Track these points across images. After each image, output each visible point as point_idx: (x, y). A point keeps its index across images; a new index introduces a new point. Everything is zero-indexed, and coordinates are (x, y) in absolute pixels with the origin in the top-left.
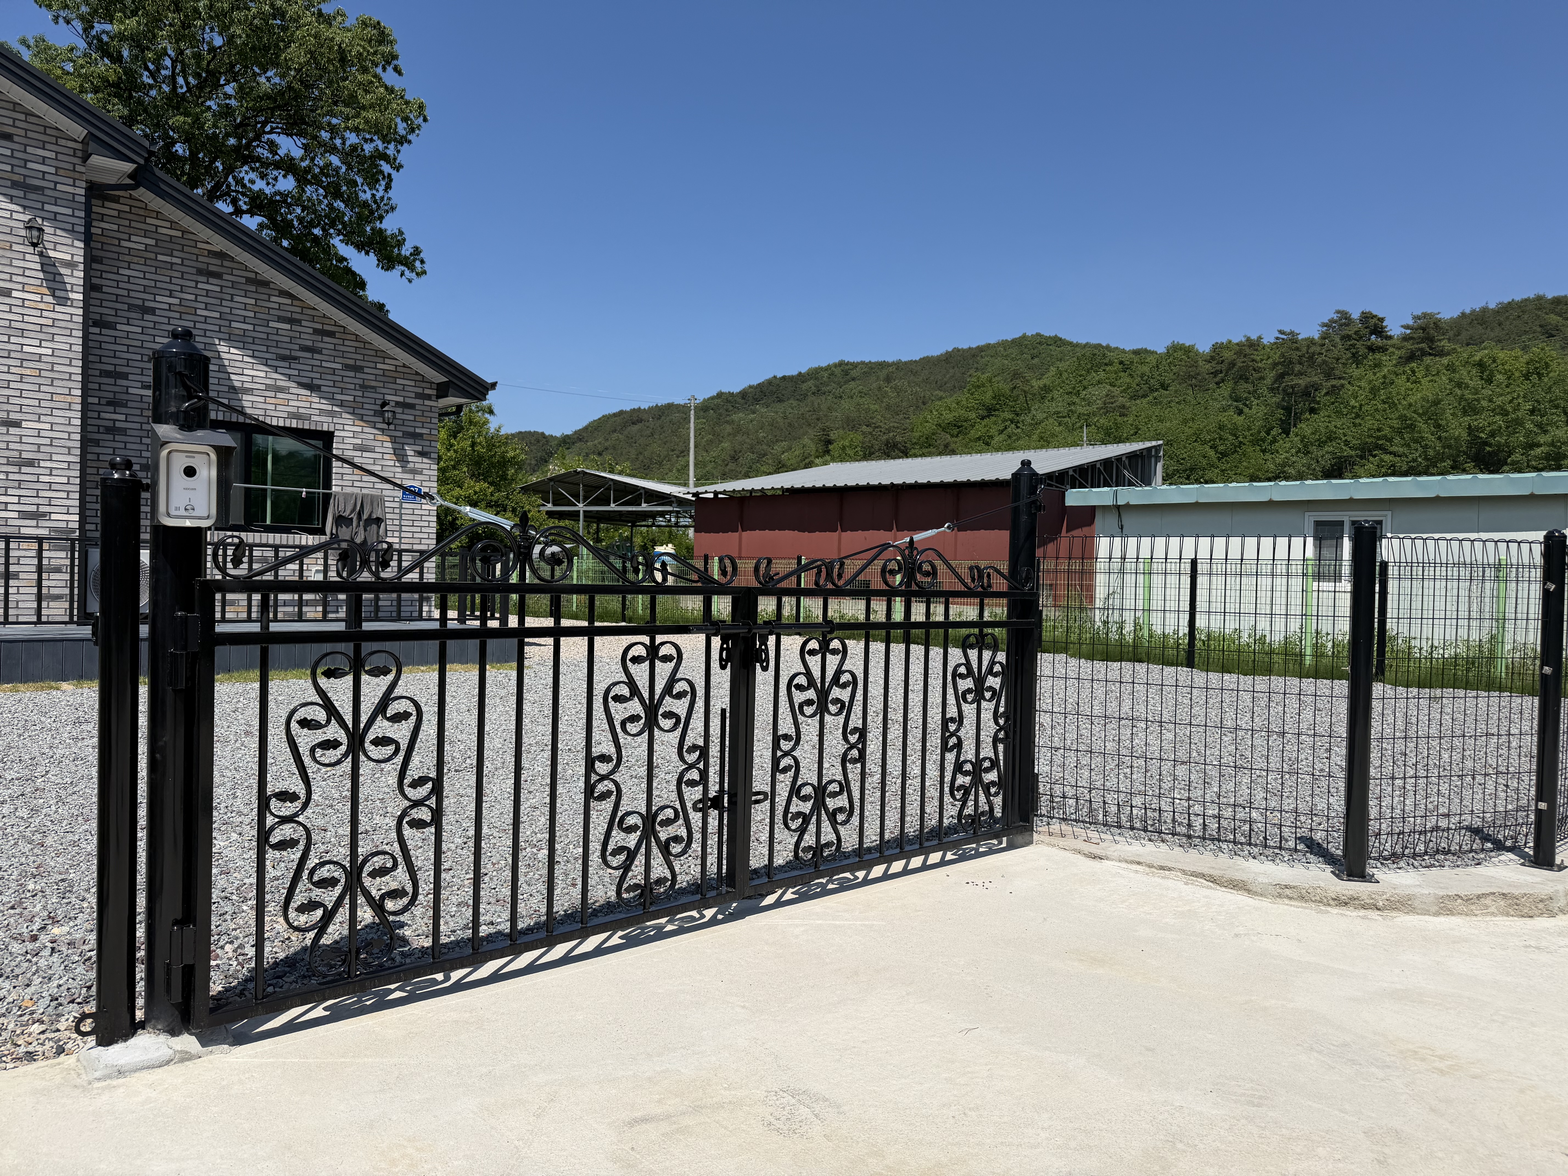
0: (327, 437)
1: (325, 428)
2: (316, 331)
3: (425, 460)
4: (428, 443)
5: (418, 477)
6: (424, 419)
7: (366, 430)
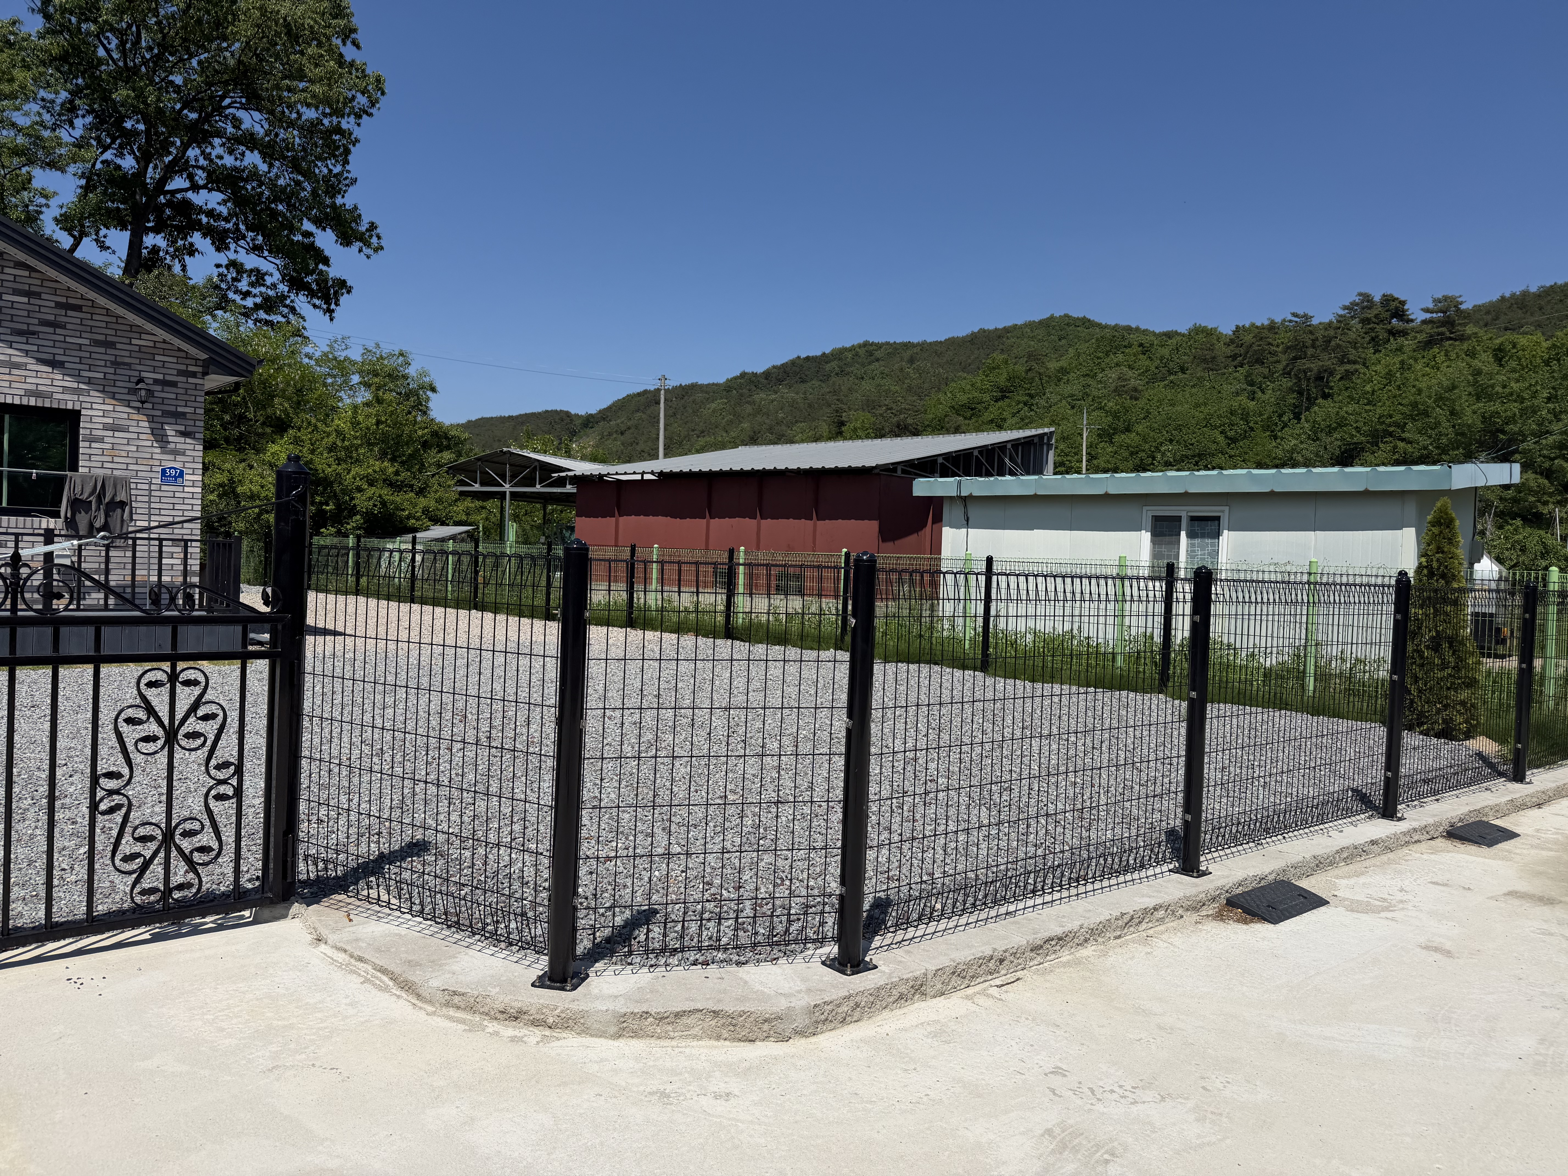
0: (74, 416)
1: (70, 406)
2: (58, 305)
3: (188, 440)
4: (192, 423)
5: (179, 458)
6: (186, 397)
7: (118, 408)
